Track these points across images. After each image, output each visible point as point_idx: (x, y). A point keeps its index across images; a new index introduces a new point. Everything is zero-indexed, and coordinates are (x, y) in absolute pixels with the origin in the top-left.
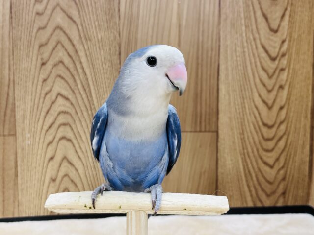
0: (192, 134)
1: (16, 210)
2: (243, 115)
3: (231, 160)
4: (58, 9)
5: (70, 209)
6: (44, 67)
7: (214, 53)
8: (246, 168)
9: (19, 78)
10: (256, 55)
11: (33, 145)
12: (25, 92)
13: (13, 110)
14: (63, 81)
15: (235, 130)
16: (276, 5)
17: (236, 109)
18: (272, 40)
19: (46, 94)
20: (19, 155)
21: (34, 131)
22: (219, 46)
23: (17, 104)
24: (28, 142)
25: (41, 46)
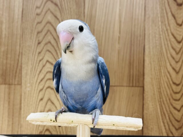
0: (128, 88)
1: (19, 130)
2: (160, 77)
3: (152, 105)
4: (49, 12)
5: (42, 122)
6: (40, 45)
7: (141, 38)
8: (162, 110)
9: (25, 51)
10: (168, 40)
11: (31, 91)
12: (28, 59)
13: (21, 70)
14: (50, 54)
15: (155, 86)
16: (181, 9)
17: (155, 73)
18: (178, 31)
19: (40, 61)
20: (22, 97)
21: (32, 83)
22: (145, 34)
23: (23, 66)
24: (28, 89)
25: (38, 33)
